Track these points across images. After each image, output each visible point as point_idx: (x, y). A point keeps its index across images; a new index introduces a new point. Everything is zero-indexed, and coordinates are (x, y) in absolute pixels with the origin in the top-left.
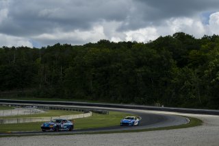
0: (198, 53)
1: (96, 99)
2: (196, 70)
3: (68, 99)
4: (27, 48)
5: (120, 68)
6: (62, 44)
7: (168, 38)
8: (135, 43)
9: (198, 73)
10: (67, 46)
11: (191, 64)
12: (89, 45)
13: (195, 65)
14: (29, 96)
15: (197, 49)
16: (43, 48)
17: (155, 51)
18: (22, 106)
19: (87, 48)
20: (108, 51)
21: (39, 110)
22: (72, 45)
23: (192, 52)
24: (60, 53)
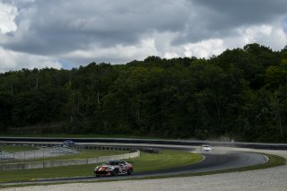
0: (277, 70)
1: (145, 134)
2: (276, 93)
3: (108, 135)
4: (52, 70)
5: (175, 92)
6: (97, 63)
7: (237, 52)
8: (194, 59)
9: (278, 97)
10: (105, 66)
11: (268, 84)
12: (135, 64)
13: (274, 87)
14: (58, 132)
15: (276, 64)
16: (74, 69)
17: (221, 70)
18: (49, 146)
19: (131, 68)
20: (160, 70)
21: (70, 151)
22: (112, 64)
23: (269, 69)
24: (97, 74)
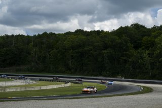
0: (149, 39)
2: (147, 52)
3: (53, 73)
4: (22, 36)
5: (91, 50)
6: (48, 33)
7: (127, 28)
8: (102, 31)
9: (148, 54)
10: (52, 34)
11: (144, 47)
12: (69, 33)
13: (147, 48)
14: (24, 71)
15: (149, 36)
16: (35, 36)
17: (117, 38)
18: (19, 78)
19: (67, 36)
20: (83, 37)
21: (31, 81)
22: (56, 33)
23: (144, 38)
24: (47, 40)
